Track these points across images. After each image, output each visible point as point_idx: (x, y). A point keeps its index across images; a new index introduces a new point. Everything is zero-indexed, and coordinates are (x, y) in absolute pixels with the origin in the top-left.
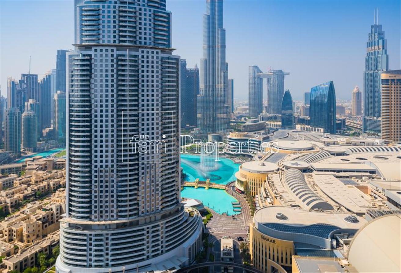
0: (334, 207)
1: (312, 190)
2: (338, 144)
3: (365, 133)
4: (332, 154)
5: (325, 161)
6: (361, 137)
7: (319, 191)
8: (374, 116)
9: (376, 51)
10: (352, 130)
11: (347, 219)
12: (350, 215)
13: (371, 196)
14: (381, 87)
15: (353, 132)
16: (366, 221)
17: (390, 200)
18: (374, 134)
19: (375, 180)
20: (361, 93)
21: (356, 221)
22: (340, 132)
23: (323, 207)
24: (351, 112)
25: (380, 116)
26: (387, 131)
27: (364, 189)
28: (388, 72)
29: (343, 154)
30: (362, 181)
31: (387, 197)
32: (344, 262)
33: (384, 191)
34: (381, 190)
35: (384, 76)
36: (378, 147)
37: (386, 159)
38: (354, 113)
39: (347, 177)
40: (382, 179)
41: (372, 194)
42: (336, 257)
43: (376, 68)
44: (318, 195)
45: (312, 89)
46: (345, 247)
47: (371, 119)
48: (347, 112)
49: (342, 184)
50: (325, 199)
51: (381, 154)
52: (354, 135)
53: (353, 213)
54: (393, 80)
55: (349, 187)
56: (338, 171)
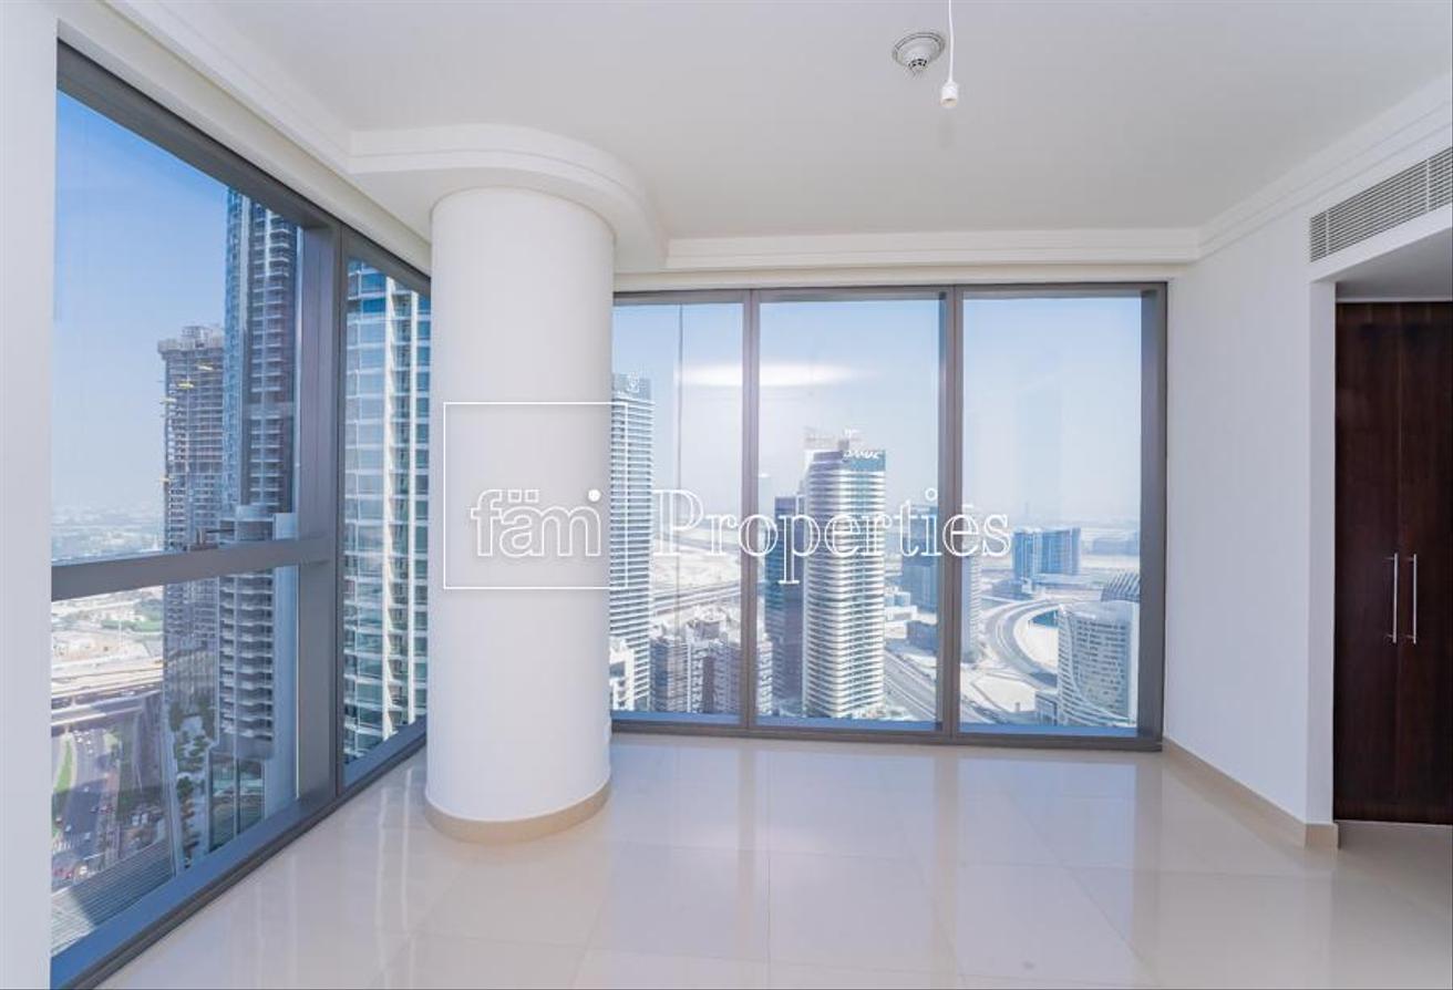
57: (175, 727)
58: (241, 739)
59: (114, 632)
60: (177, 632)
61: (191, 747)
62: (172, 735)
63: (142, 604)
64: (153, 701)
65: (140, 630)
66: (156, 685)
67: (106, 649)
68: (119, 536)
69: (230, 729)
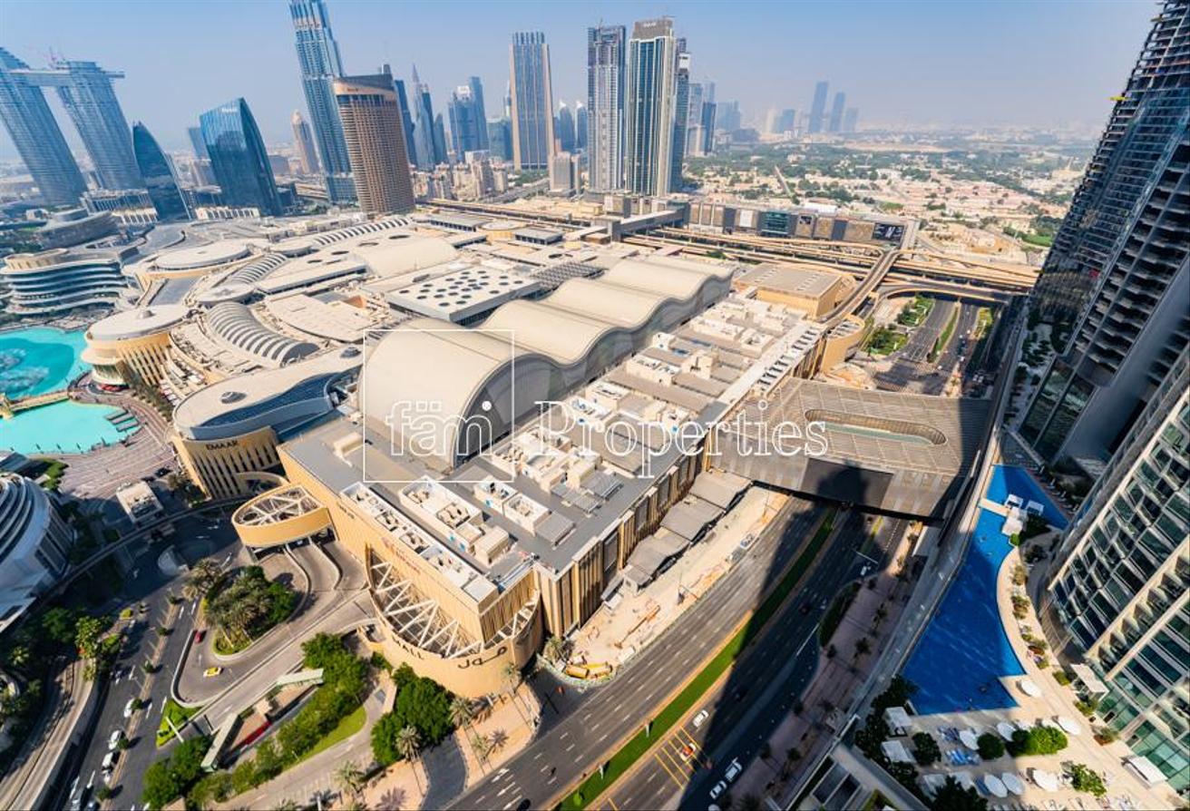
0: (320, 346)
1: (275, 331)
2: (294, 234)
3: (334, 204)
4: (289, 256)
5: (281, 271)
6: (329, 213)
7: (286, 328)
8: (342, 171)
9: (313, 29)
10: (312, 203)
11: (343, 356)
12: (346, 347)
13: (368, 308)
14: (340, 112)
15: (315, 206)
16: (370, 348)
17: (394, 306)
18: (349, 206)
19: (368, 281)
20: (307, 125)
21: (357, 353)
22: (291, 210)
23: (302, 351)
24: (301, 168)
25: (350, 171)
26: (367, 196)
27: (355, 301)
28: (344, 79)
29: (309, 251)
30: (350, 289)
31: (389, 303)
32: (355, 416)
33: (383, 295)
34: (378, 296)
35: (338, 89)
36: (361, 227)
37: (376, 244)
38: (306, 169)
39: (327, 290)
40: (377, 279)
41: (369, 305)
42: (343, 415)
43: (322, 71)
44: (287, 335)
45: (201, 117)
46: (352, 396)
47: (338, 176)
48: (294, 167)
49: (322, 304)
50: (302, 338)
51: (367, 237)
52: (317, 211)
53: (350, 343)
54: (355, 97)
55: (334, 305)
56: (309, 284)
57: (1031, 326)
58: (1088, 359)
59: (1010, 238)
60: (1062, 251)
61: (1035, 346)
62: (1027, 331)
63: (1038, 219)
64: (1018, 301)
65: (1028, 241)
66: (1024, 289)
67: (1000, 250)
68: (1041, 156)
69: (1081, 347)
